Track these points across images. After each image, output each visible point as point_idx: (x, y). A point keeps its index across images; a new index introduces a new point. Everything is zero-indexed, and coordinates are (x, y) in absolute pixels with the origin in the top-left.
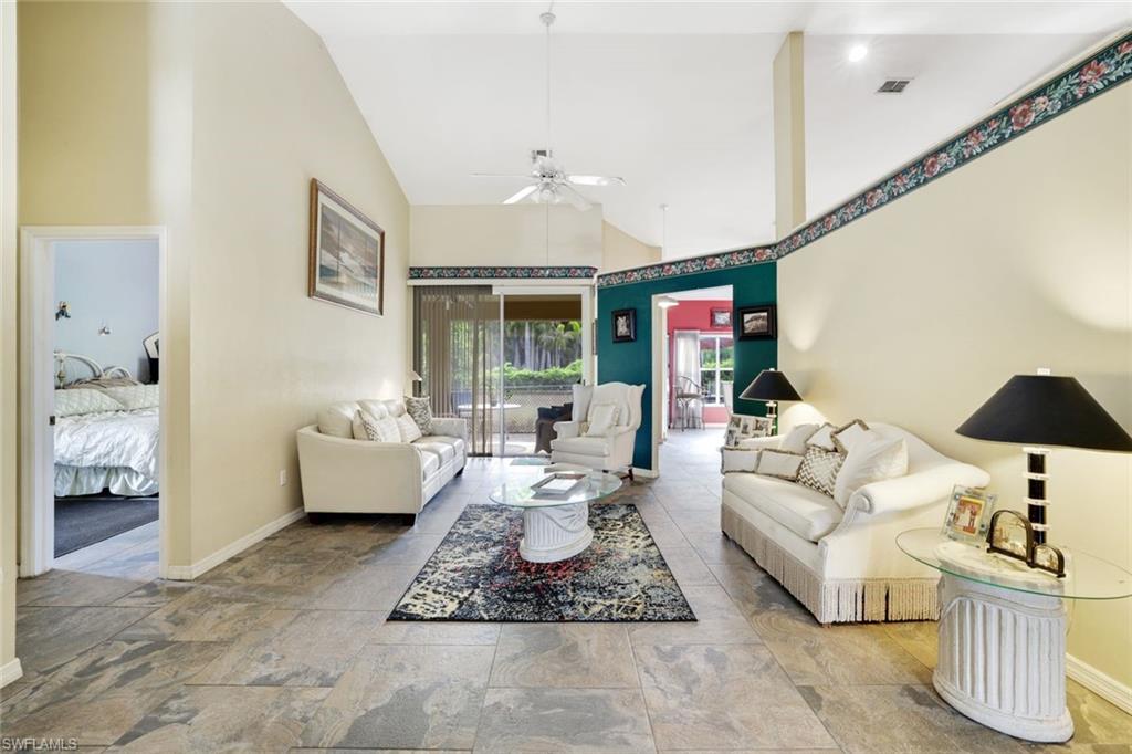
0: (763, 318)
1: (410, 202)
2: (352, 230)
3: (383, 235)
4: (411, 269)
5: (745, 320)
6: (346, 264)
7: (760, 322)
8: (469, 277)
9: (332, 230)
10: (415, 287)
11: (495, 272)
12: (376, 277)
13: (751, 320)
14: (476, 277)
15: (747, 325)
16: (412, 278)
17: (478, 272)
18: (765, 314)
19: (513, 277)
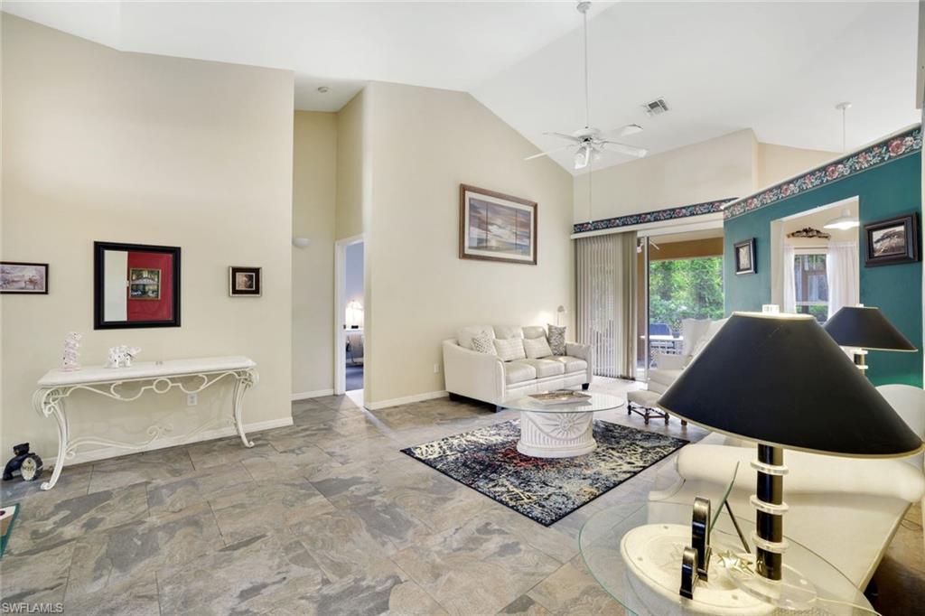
0: (898, 234)
1: (573, 174)
2: (502, 209)
3: (535, 207)
4: (575, 226)
5: (874, 240)
6: (495, 233)
7: (895, 241)
8: (618, 226)
9: (480, 213)
10: (576, 240)
11: (640, 219)
12: (529, 238)
13: (883, 239)
14: (624, 225)
15: (877, 246)
16: (576, 232)
17: (625, 221)
18: (901, 228)
19: (656, 220)
